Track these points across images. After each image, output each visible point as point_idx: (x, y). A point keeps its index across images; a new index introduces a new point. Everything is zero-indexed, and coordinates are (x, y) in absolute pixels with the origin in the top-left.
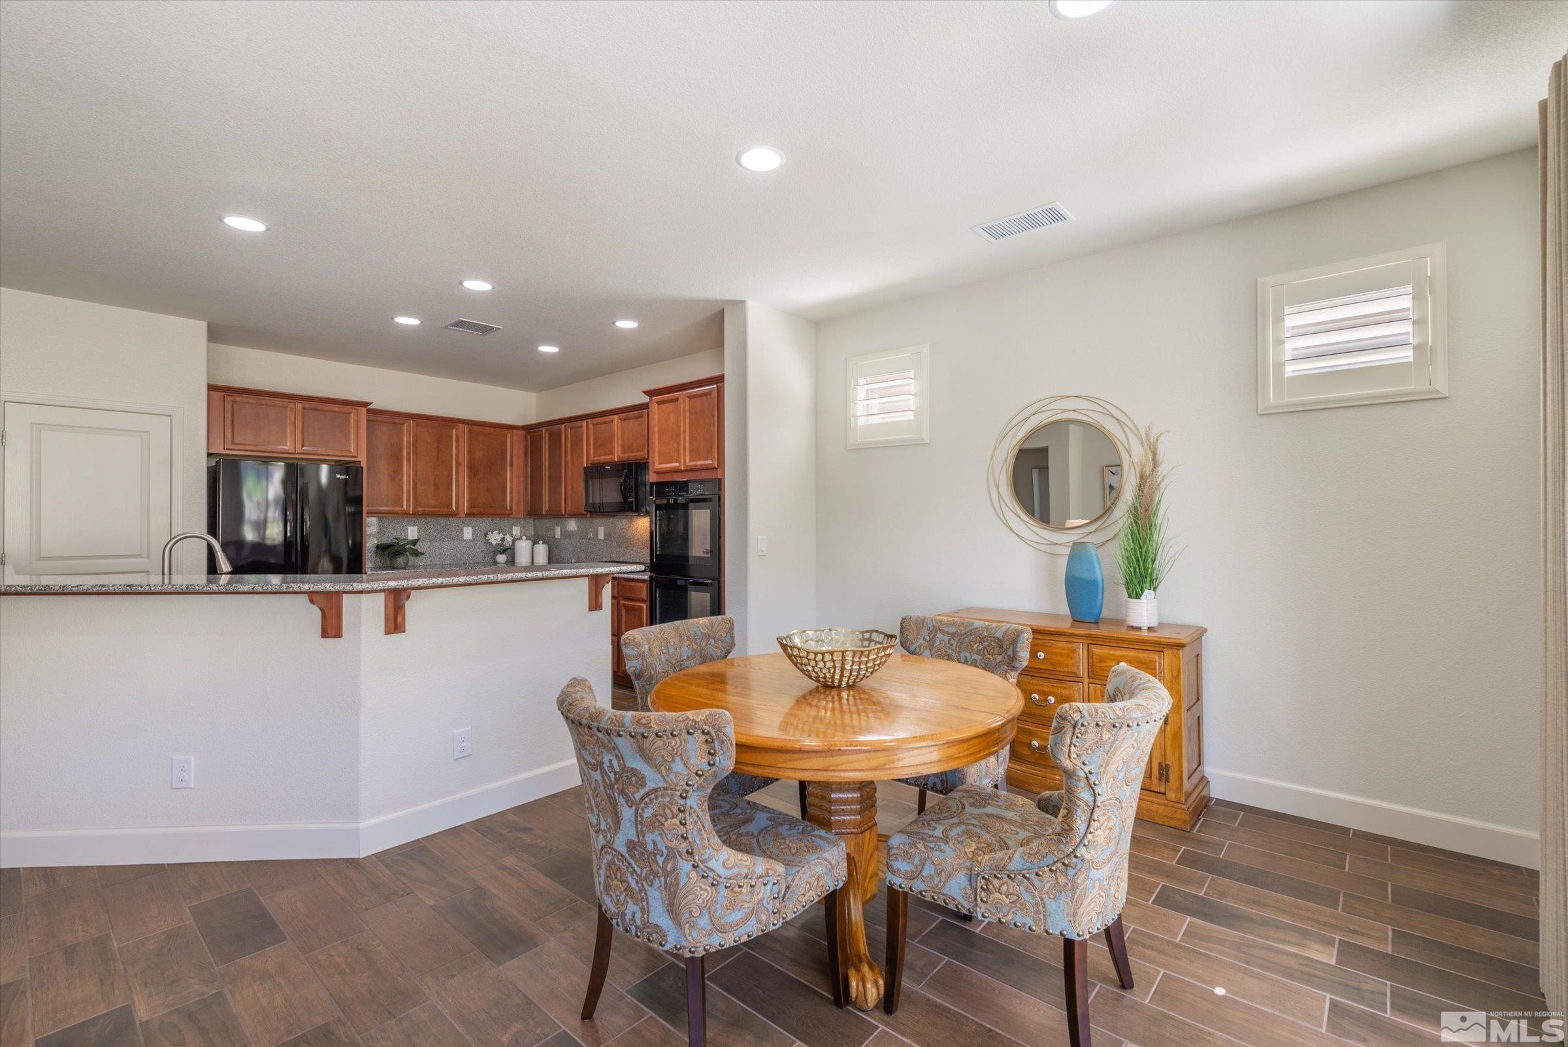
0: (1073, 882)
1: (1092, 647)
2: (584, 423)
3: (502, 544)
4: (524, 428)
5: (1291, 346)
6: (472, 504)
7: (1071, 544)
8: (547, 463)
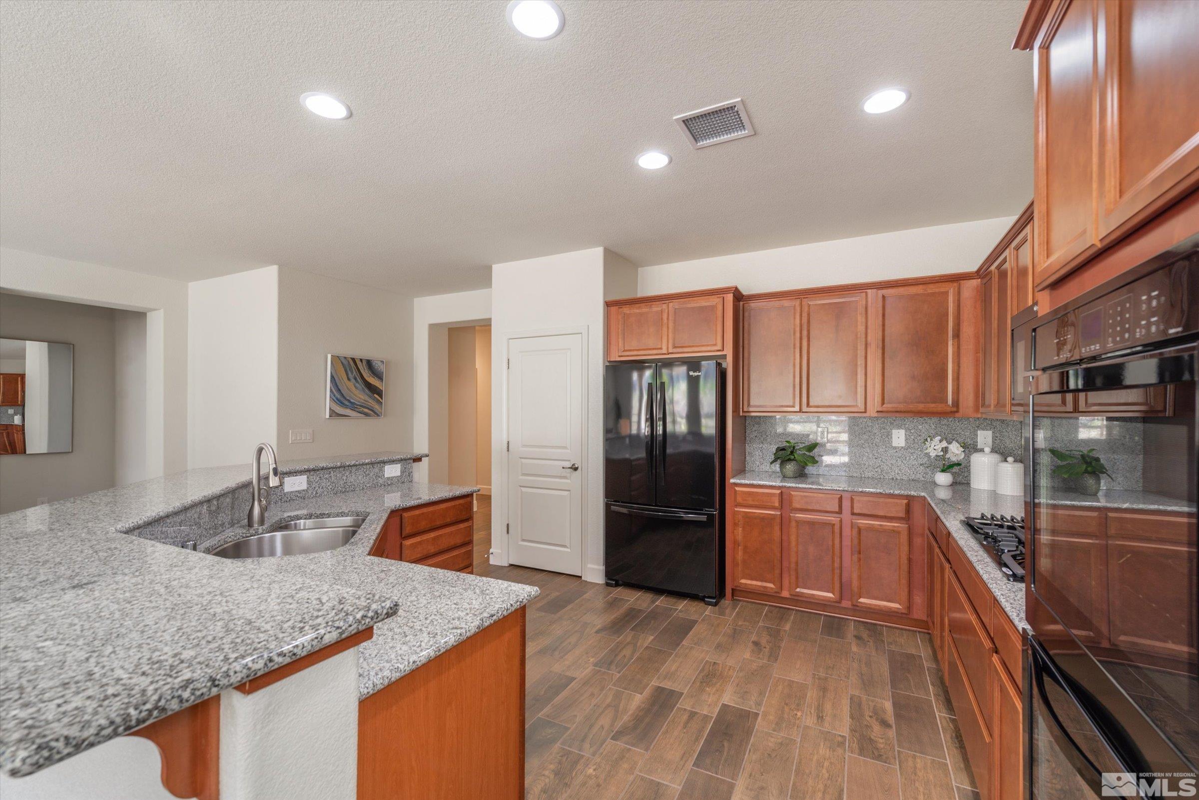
3: (943, 458)
4: (979, 274)
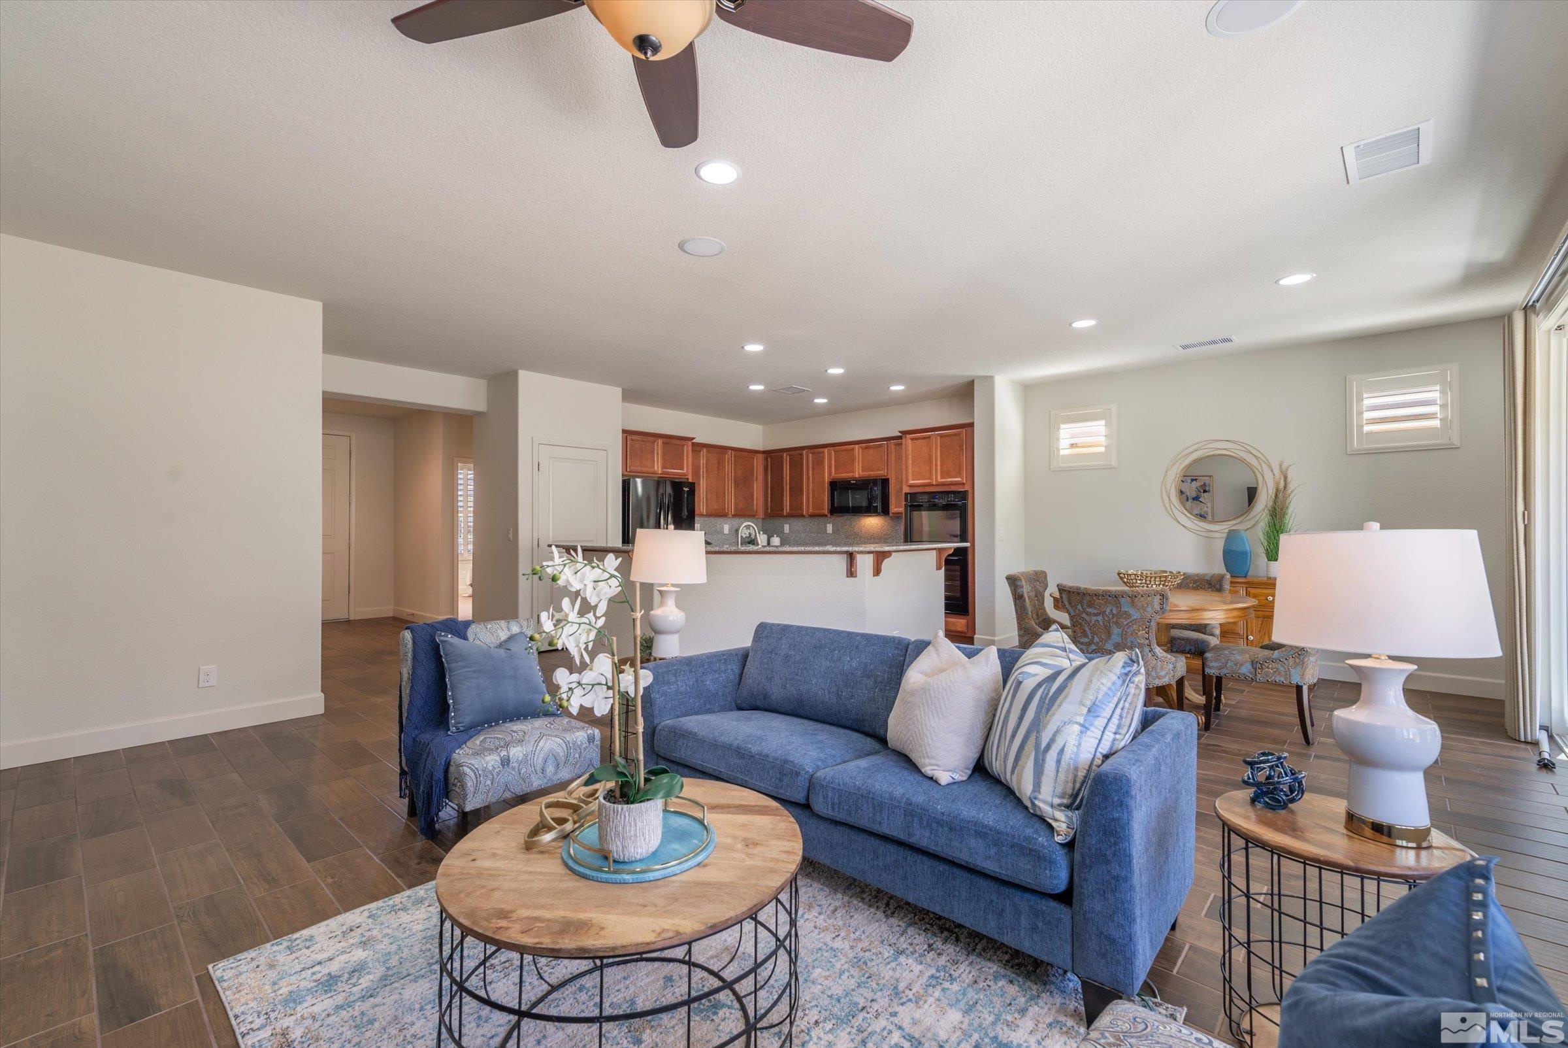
0: (1303, 661)
1: (1249, 589)
2: (826, 450)
4: (764, 452)
5: (1367, 415)
6: (736, 509)
7: (1227, 531)
8: (788, 478)
